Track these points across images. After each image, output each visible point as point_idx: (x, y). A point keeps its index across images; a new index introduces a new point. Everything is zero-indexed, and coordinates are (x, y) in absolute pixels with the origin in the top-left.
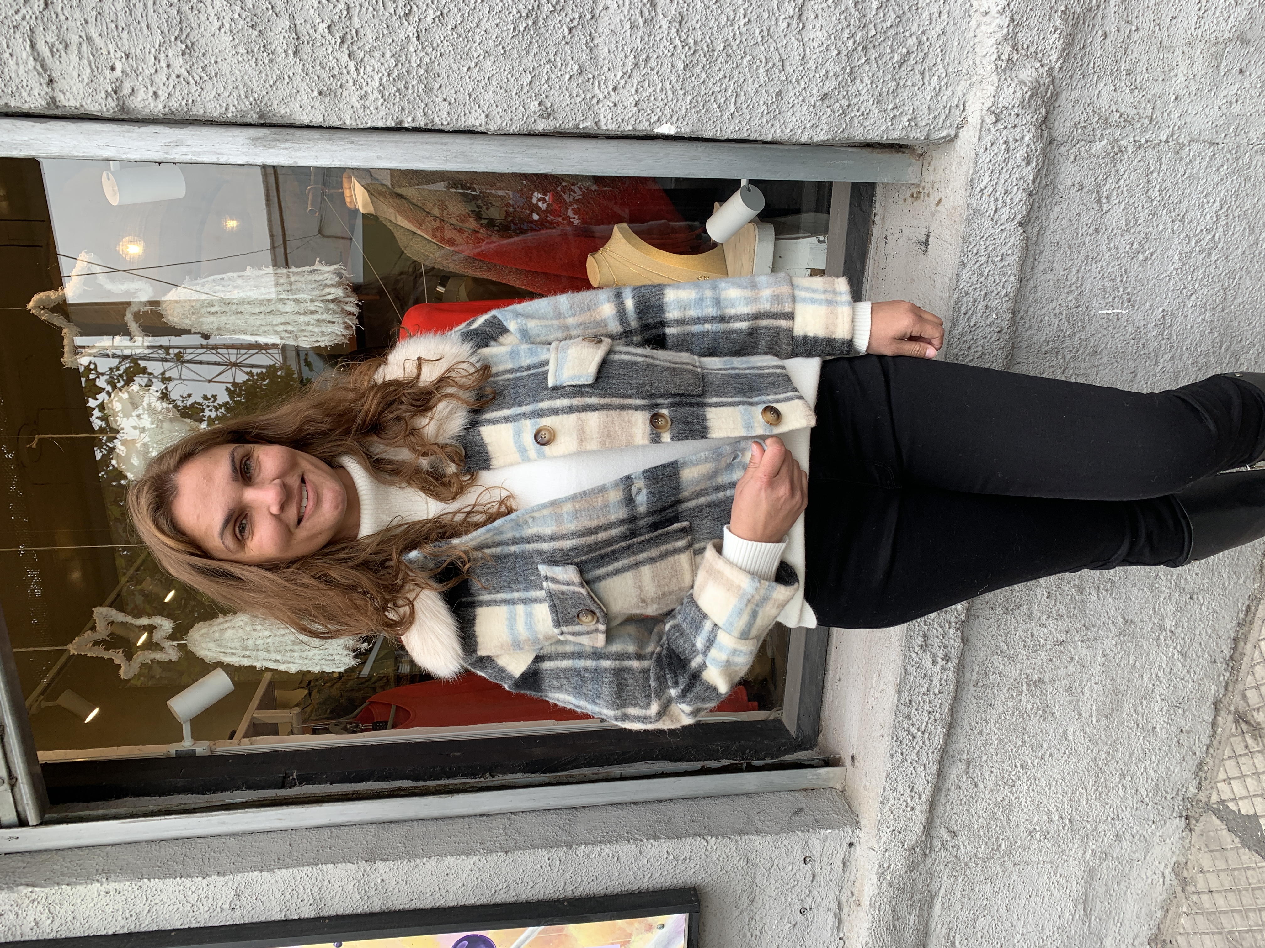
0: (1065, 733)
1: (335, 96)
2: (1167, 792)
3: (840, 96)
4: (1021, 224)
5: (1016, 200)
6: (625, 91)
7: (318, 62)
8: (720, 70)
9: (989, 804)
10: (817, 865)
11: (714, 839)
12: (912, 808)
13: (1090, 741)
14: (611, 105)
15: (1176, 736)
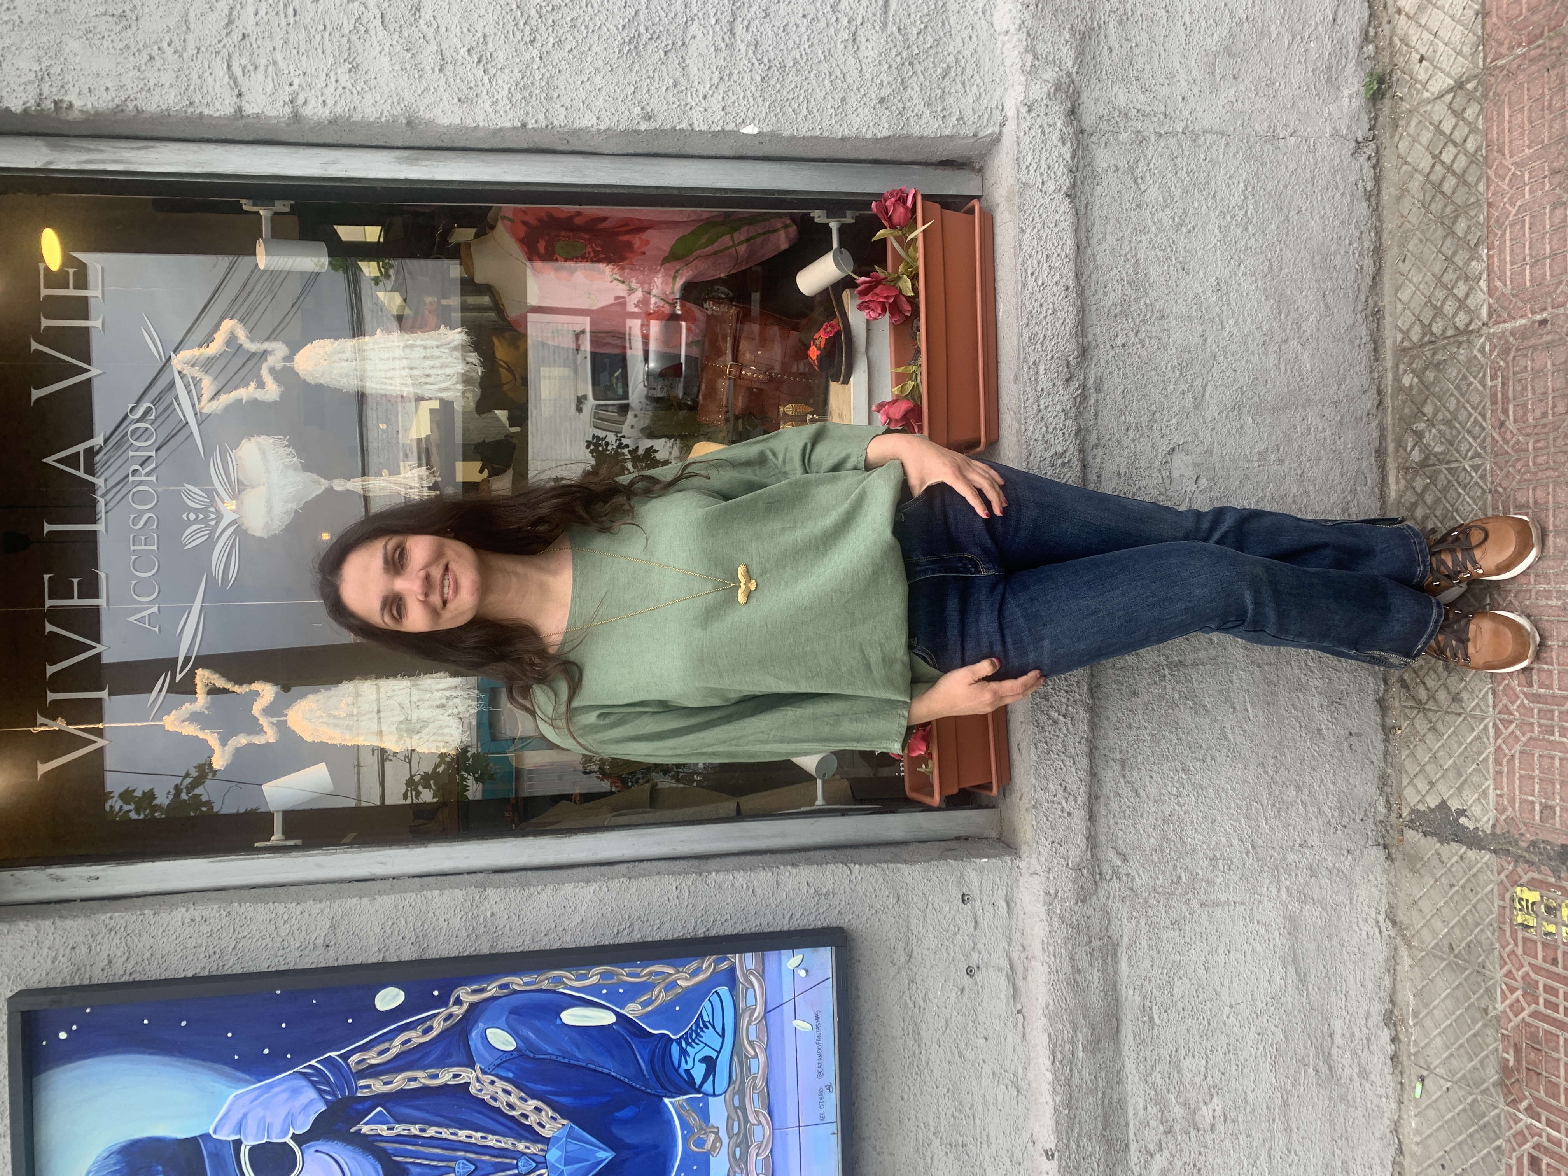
0: (1223, 730)
1: (472, 103)
2: (1353, 812)
3: (896, 101)
4: (1067, 195)
6: (713, 99)
7: (458, 77)
8: (791, 82)
9: (1157, 820)
10: (978, 905)
11: (857, 866)
12: (1069, 814)
13: (1252, 741)
14: (702, 110)
15: (1346, 739)
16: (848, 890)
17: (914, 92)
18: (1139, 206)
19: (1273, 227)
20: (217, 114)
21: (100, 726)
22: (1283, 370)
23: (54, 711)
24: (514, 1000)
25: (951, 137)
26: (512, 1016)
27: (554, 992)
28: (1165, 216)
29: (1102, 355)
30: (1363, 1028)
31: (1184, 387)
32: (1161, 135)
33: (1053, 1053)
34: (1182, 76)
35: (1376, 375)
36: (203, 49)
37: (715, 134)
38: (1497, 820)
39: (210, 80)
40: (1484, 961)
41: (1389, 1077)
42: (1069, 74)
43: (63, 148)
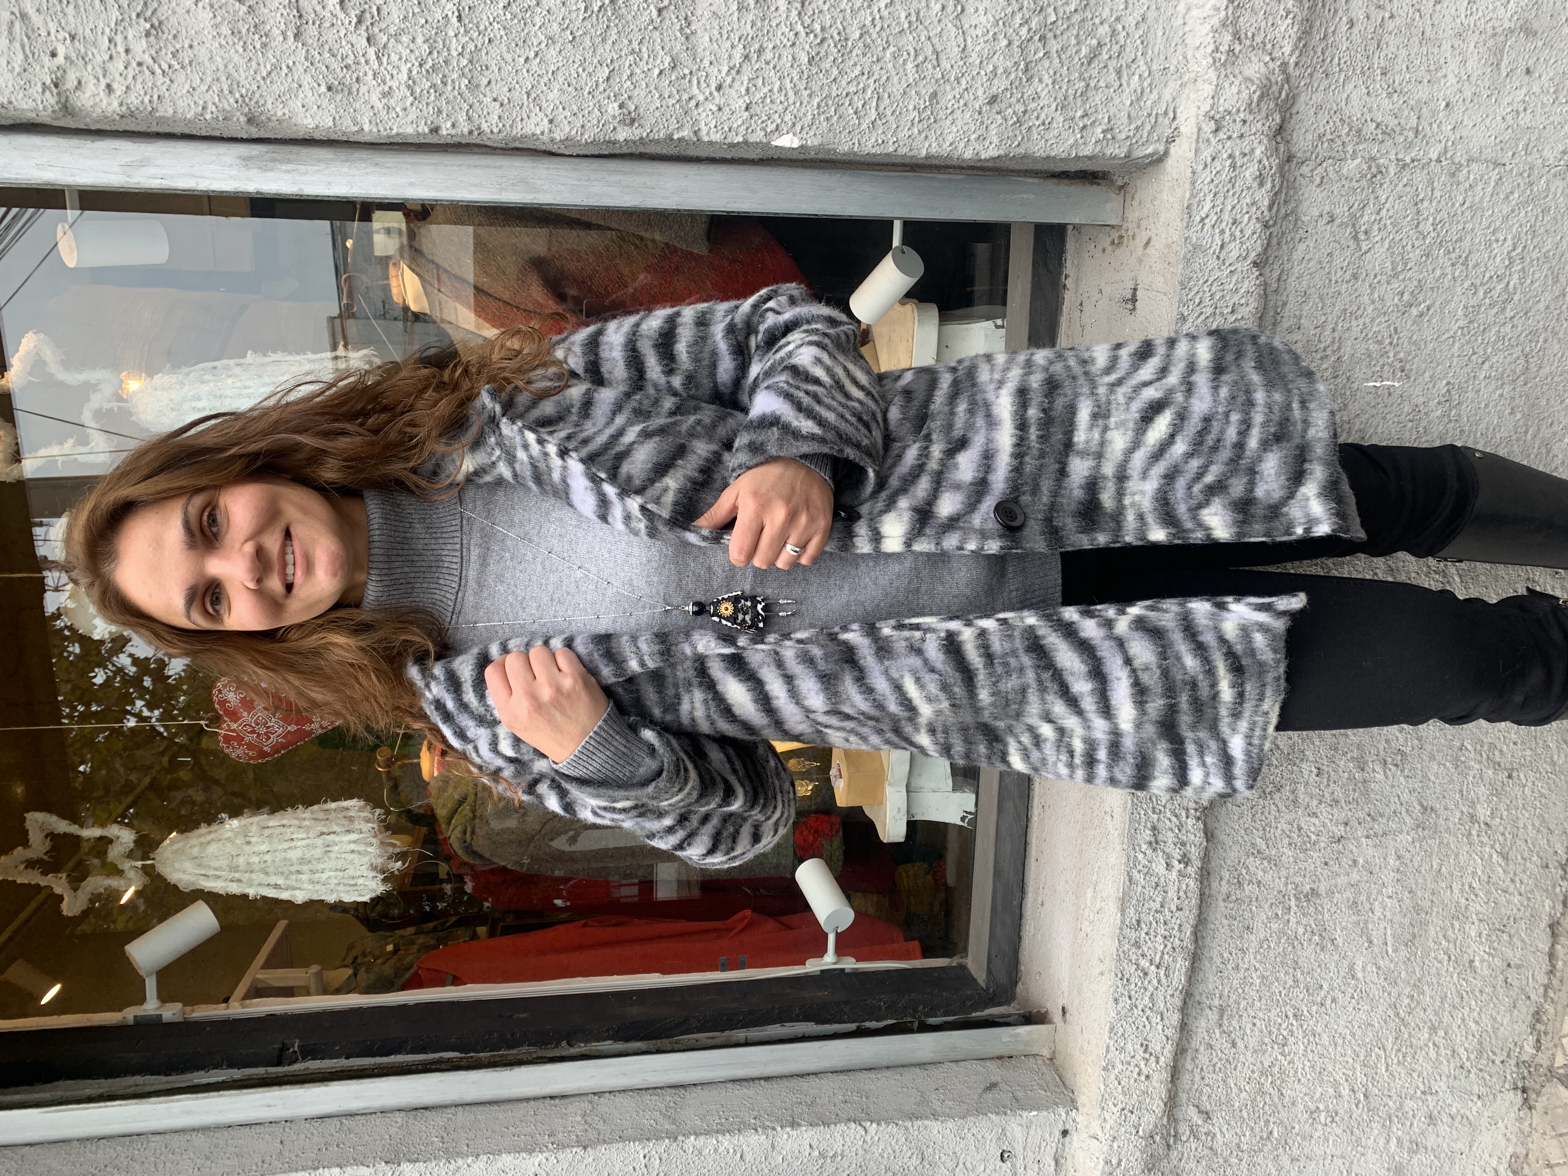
0: (1351, 968)
1: (350, 93)
2: (1494, 1053)
3: (1014, 100)
4: (1255, 264)
5: (1248, 232)
6: (732, 91)
7: (327, 47)
8: (855, 64)
9: (1253, 1072)
10: (1019, 1163)
11: (874, 1125)
12: (1147, 1077)
13: (1386, 979)
14: (715, 108)
25: (1091, 158)
28: (1389, 291)
32: (1404, 165)
34: (1451, 69)
37: (732, 144)
42: (1284, 65)
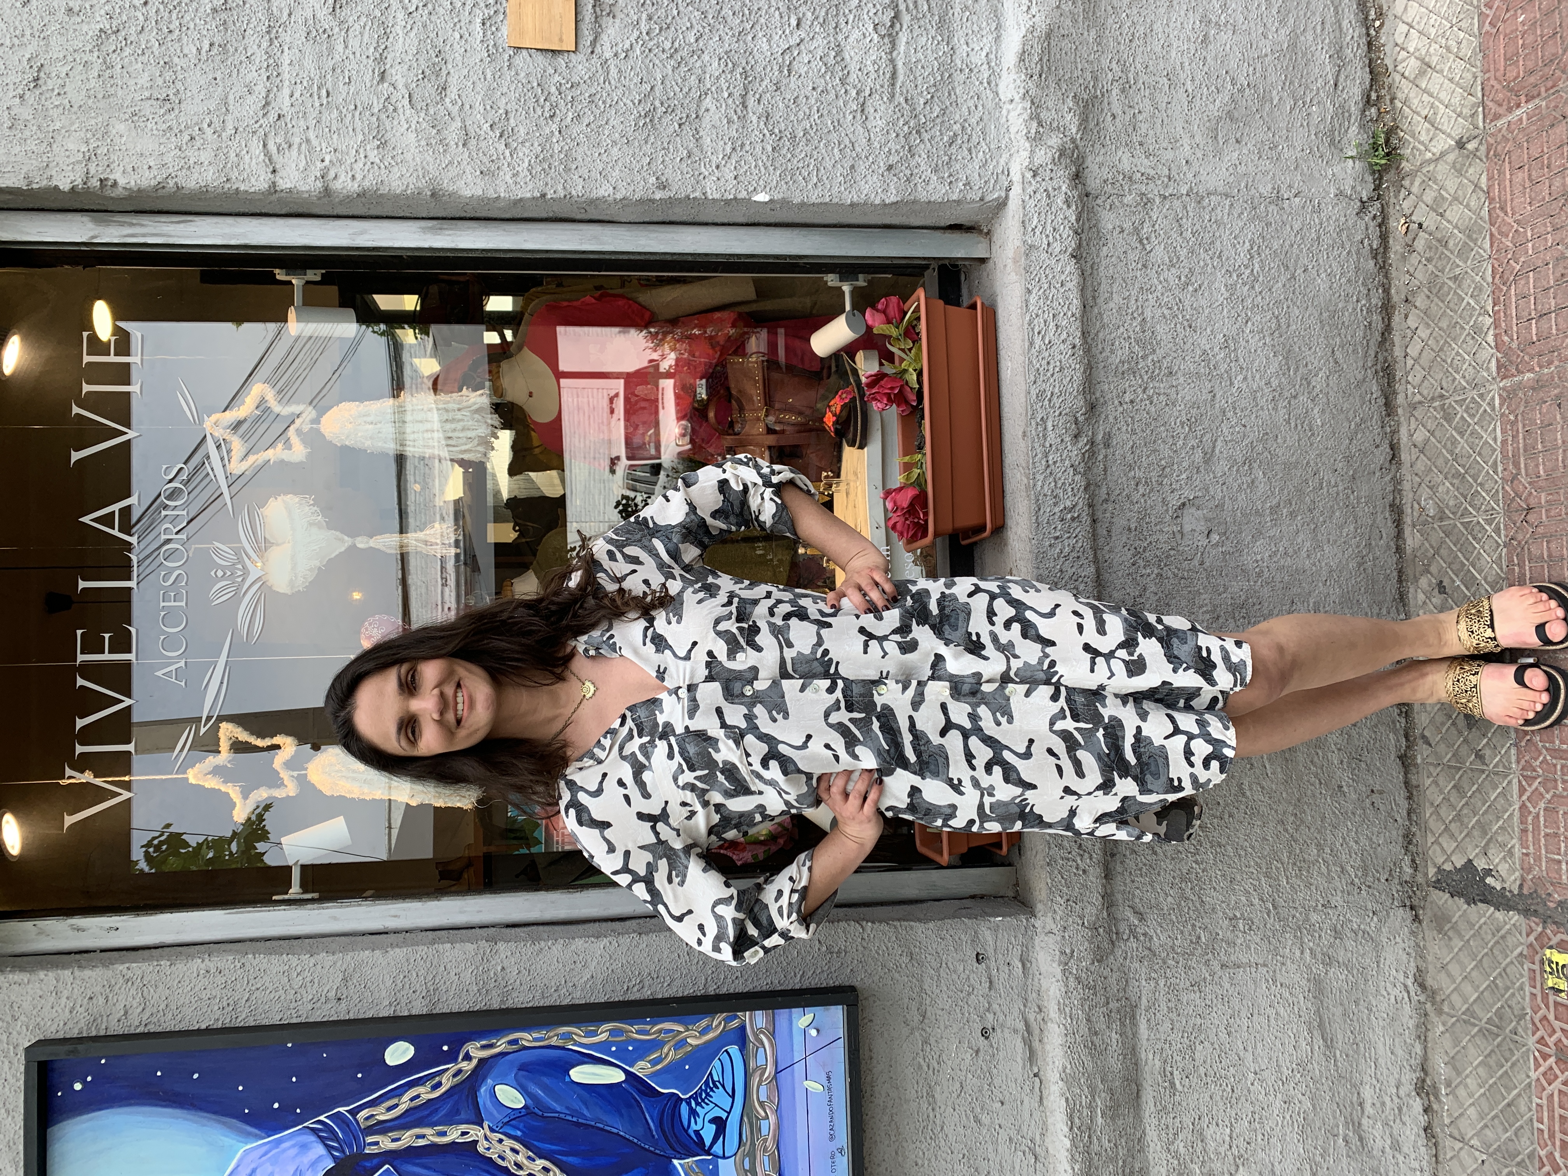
1: (493, 175)
2: (1377, 871)
3: (903, 168)
4: (1073, 256)
5: (1065, 236)
6: (726, 169)
7: (481, 151)
8: (801, 151)
10: (993, 965)
11: (870, 924)
12: (1084, 871)
13: (1270, 798)
14: (715, 179)
15: (1367, 797)
16: (860, 948)
17: (921, 159)
18: (1145, 266)
19: (1280, 284)
20: (252, 190)
21: (127, 778)
22: (1293, 425)
23: (84, 763)
24: (525, 1056)
25: (958, 202)
26: (521, 1073)
27: (563, 1048)
28: (1171, 276)
29: (1111, 411)
30: (1394, 1098)
31: (1194, 442)
32: (1165, 198)
33: (1071, 1118)
34: (1186, 141)
35: (1388, 430)
36: (241, 129)
37: (728, 202)
38: (1523, 879)
39: (247, 157)
40: (1515, 1028)
41: (1423, 1149)
42: (1073, 140)
43: (107, 223)
